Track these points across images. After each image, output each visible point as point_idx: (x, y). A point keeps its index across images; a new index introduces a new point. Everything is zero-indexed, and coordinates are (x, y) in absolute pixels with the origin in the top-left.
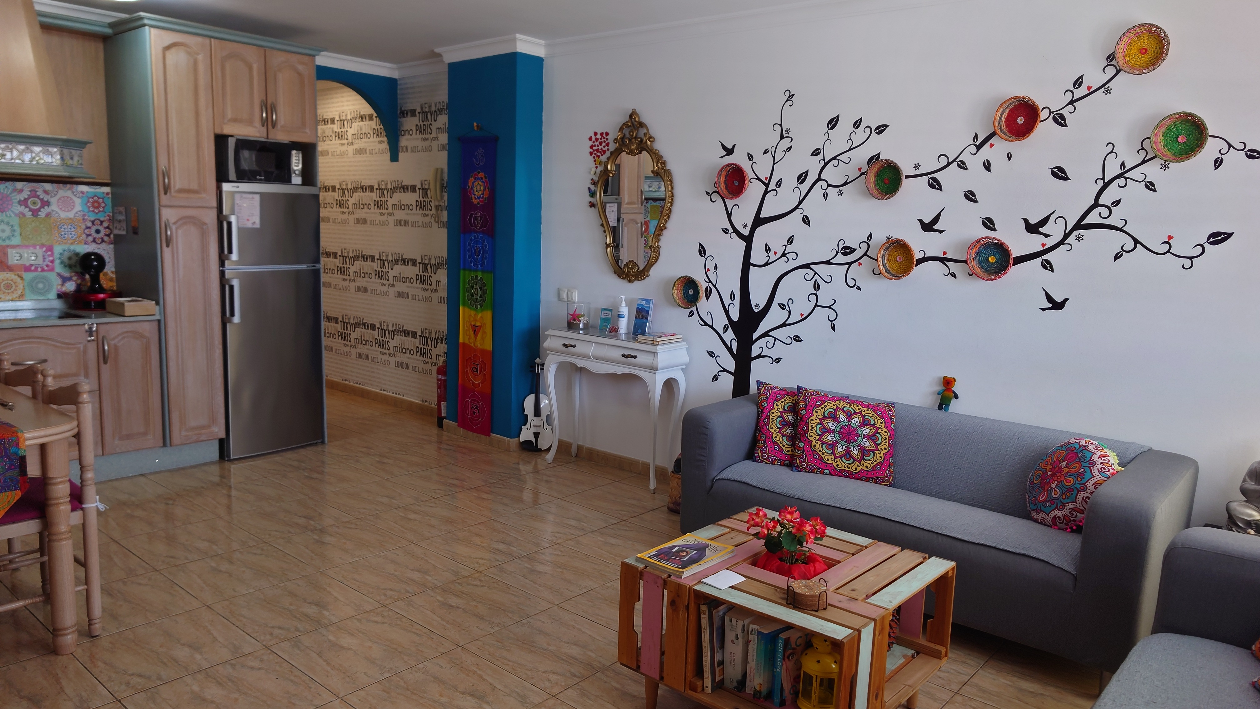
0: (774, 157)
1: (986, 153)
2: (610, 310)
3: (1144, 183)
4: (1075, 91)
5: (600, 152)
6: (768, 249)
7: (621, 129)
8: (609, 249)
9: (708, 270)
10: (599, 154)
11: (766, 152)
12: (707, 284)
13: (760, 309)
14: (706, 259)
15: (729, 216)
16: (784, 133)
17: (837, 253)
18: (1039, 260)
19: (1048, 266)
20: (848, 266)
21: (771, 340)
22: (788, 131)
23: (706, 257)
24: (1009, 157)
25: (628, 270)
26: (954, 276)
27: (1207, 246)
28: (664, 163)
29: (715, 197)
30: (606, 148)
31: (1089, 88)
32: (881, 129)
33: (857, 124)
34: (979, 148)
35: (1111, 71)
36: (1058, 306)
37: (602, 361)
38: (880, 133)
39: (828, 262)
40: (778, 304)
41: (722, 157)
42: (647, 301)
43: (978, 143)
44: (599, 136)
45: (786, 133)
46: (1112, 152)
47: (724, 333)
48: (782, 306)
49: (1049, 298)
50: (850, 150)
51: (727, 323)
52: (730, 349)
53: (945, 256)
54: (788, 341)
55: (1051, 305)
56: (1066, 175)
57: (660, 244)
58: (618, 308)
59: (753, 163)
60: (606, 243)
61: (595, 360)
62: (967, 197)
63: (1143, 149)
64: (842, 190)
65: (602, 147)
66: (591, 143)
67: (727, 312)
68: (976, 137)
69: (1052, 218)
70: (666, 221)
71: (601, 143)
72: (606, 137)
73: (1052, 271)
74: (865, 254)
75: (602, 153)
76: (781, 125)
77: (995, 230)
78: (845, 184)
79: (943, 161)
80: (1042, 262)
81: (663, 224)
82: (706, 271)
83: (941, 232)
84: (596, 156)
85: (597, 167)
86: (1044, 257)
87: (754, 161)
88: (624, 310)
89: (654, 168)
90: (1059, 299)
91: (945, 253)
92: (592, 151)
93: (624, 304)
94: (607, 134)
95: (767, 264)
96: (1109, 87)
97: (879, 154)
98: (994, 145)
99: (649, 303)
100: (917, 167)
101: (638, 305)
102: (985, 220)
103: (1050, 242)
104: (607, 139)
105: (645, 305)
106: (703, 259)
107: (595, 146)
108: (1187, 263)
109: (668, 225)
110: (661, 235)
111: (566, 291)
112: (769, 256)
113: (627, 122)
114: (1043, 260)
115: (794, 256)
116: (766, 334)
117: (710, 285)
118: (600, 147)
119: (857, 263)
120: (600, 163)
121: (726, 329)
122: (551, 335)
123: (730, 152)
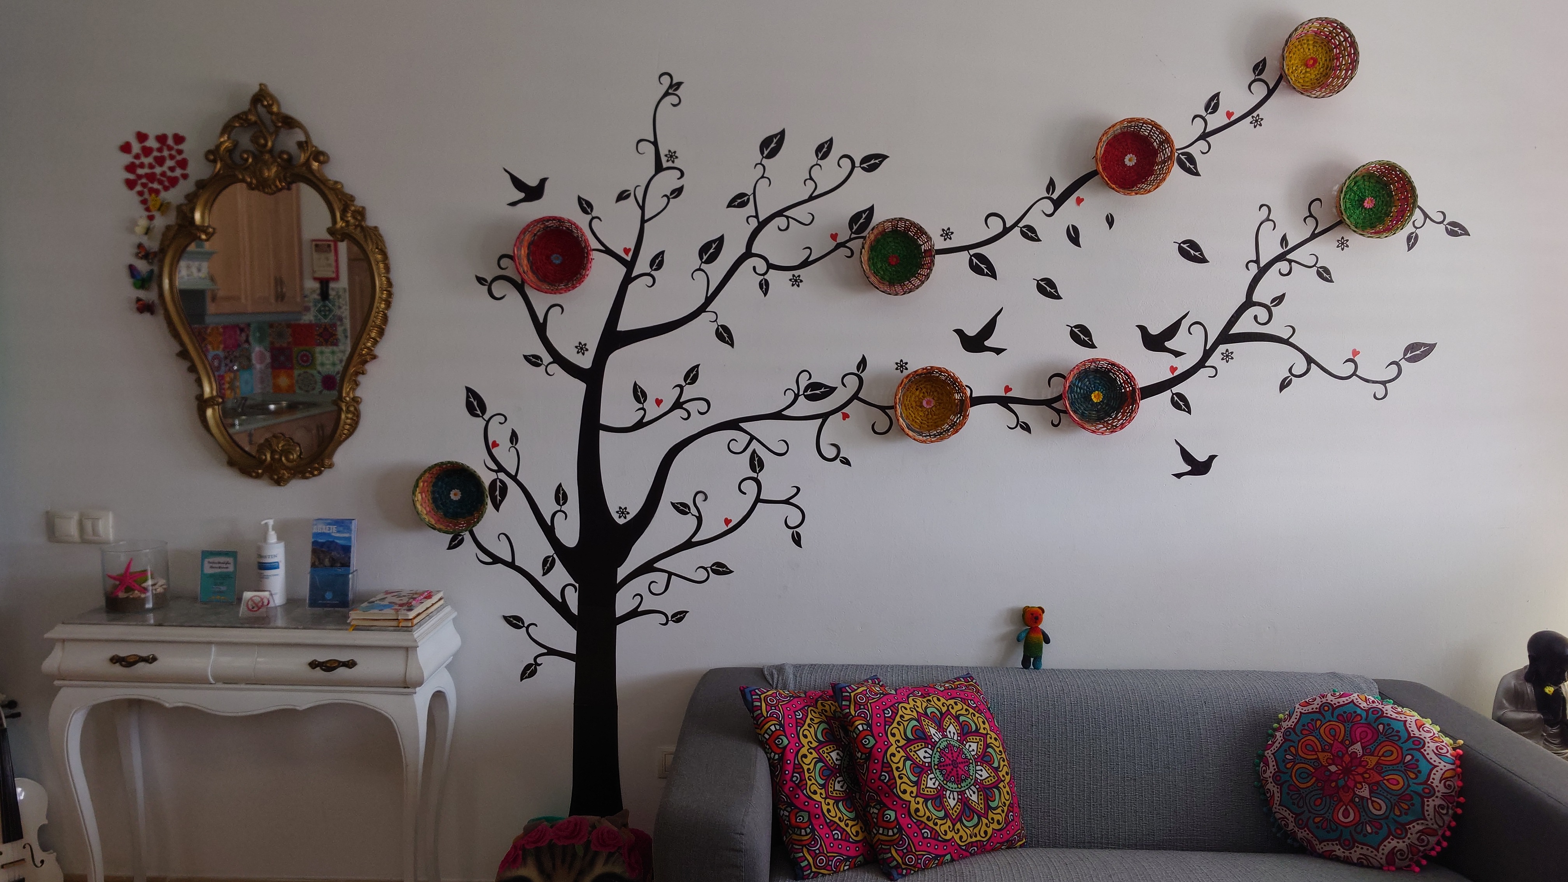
0: (642, 208)
1: (1069, 212)
2: (233, 554)
3: (1315, 269)
4: (1209, 118)
5: (161, 182)
6: (639, 394)
7: (227, 128)
8: (209, 412)
9: (495, 445)
10: (156, 186)
11: (622, 196)
12: (493, 476)
13: (629, 517)
14: (488, 422)
15: (541, 328)
16: (664, 159)
17: (797, 396)
18: (1167, 395)
19: (1181, 403)
20: (820, 420)
21: (662, 578)
22: (672, 156)
23: (486, 417)
24: (1110, 221)
25: (272, 458)
26: (1026, 428)
27: (1403, 363)
28: (361, 213)
29: (499, 288)
30: (178, 172)
31: (1229, 114)
32: (873, 162)
33: (824, 150)
34: (1058, 204)
35: (1260, 91)
36: (1200, 468)
37: (243, 686)
38: (871, 169)
39: (778, 416)
40: (673, 504)
41: (513, 204)
42: (343, 524)
43: (1055, 196)
44: (152, 143)
45: (668, 161)
46: (1268, 219)
47: (544, 574)
48: (681, 508)
49: (1186, 456)
50: (811, 198)
51: (551, 552)
52: (561, 607)
53: (1009, 394)
54: (701, 575)
55: (1189, 468)
56: (1202, 254)
57: (359, 393)
58: (259, 548)
59: (593, 218)
60: (202, 394)
61: (219, 685)
62: (1041, 289)
63: (1311, 215)
64: (799, 276)
65: (165, 168)
66: (127, 159)
67: (549, 531)
68: (1051, 185)
69: (1185, 324)
70: (376, 342)
71: (160, 161)
72: (176, 147)
73: (1189, 412)
74: (855, 397)
75: (166, 184)
76: (655, 143)
77: (1093, 346)
78: (805, 264)
79: (996, 226)
80: (1172, 398)
81: (368, 348)
82: (490, 447)
83: (998, 351)
84: (146, 190)
85: (151, 218)
86: (1176, 389)
87: (594, 214)
88: (276, 551)
89: (334, 221)
90: (1201, 457)
91: (1008, 389)
92: (131, 177)
93: (272, 537)
94: (179, 139)
95: (640, 425)
96: (1258, 115)
97: (871, 209)
98: (1083, 200)
99: (349, 530)
100: (947, 234)
101: (316, 535)
102: (1076, 330)
103: (1183, 365)
104: (180, 152)
105: (338, 535)
106: (480, 423)
107: (142, 166)
108: (1380, 390)
109: (379, 350)
110: (363, 373)
111: (76, 517)
112: (643, 409)
113: (245, 113)
114: (1173, 394)
115: (703, 406)
116: (648, 567)
117: (502, 476)
118: (158, 170)
119: (839, 415)
120: (163, 208)
121: (548, 565)
122: (64, 641)
123: (533, 193)
